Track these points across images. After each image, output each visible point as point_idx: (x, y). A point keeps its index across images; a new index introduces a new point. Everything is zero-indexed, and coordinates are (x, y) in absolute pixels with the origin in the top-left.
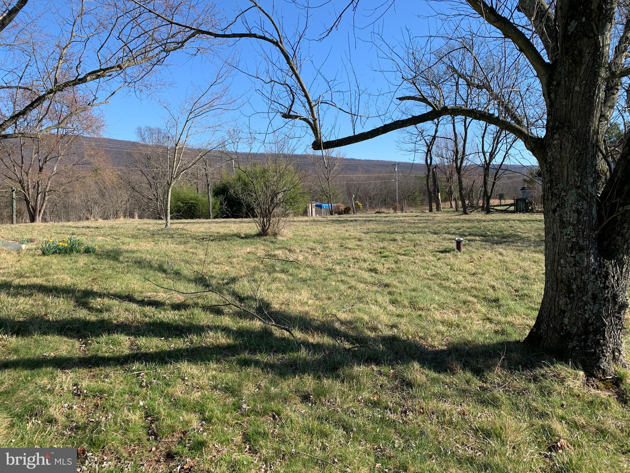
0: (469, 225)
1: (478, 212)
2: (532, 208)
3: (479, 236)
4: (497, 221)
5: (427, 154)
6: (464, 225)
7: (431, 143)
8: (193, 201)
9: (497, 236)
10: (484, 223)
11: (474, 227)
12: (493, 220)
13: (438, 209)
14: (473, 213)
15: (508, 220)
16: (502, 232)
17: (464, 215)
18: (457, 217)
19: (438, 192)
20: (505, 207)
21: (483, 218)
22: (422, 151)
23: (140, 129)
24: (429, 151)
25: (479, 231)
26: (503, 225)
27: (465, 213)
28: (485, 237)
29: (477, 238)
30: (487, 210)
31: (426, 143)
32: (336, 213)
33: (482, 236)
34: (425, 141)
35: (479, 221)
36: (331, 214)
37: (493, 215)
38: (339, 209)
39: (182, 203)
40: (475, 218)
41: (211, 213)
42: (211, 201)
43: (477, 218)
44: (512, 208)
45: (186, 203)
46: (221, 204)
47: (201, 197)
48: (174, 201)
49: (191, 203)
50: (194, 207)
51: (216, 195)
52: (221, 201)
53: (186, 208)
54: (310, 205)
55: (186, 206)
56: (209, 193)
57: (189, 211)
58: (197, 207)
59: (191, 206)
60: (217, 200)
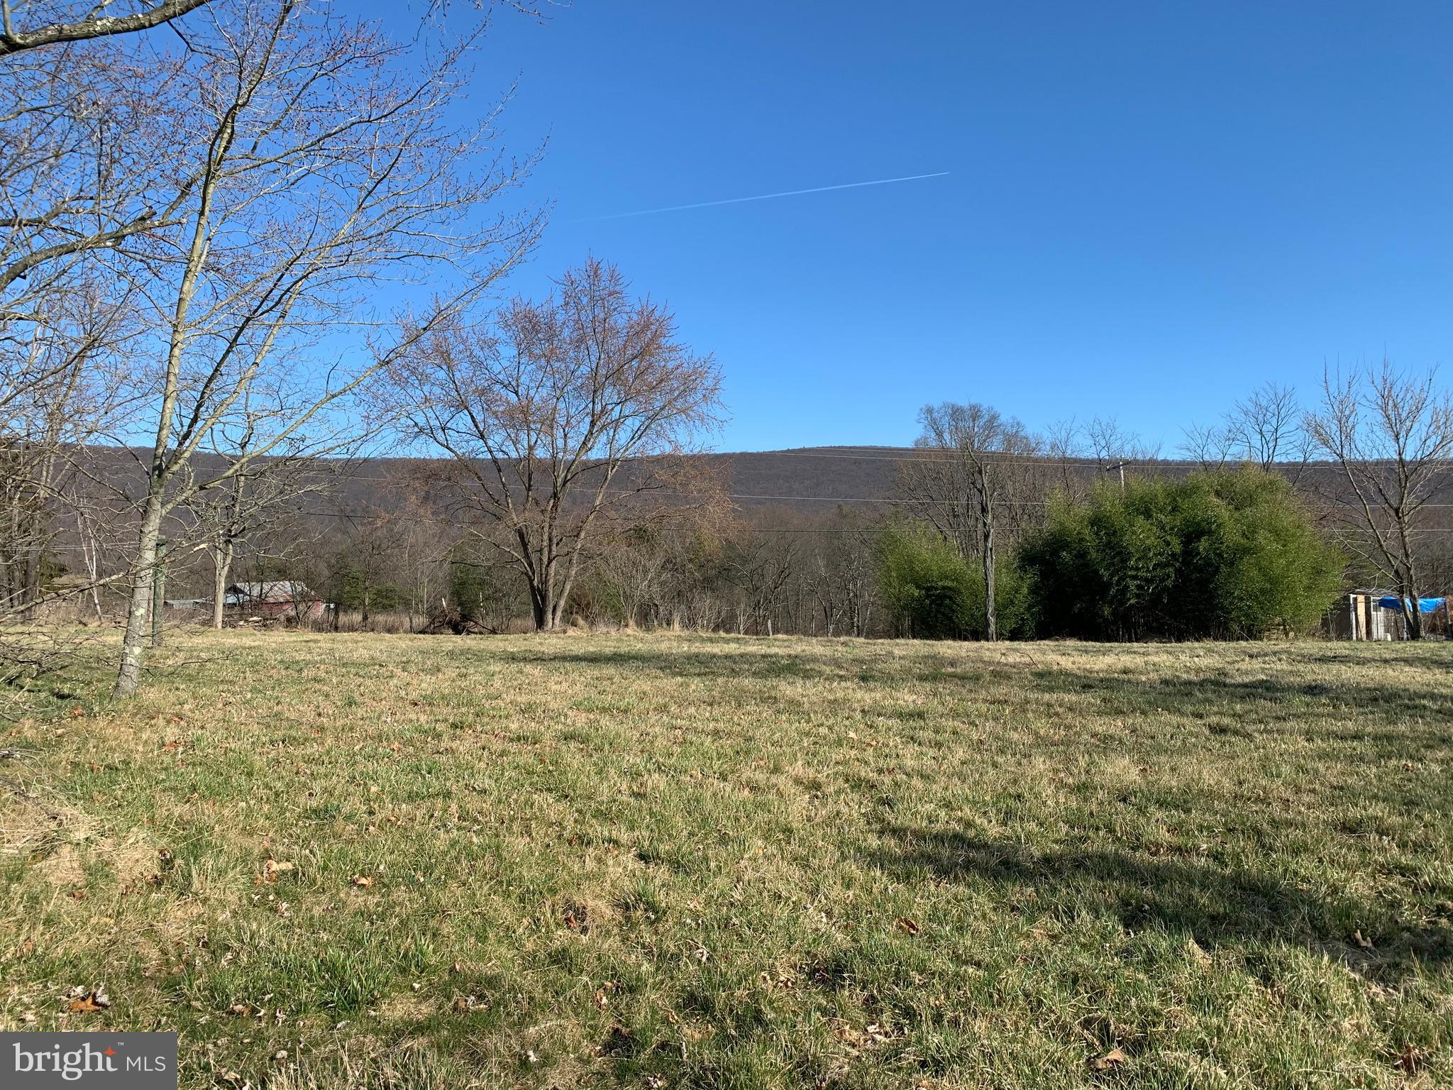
8: (949, 584)
36: (1412, 637)
39: (918, 587)
41: (992, 620)
42: (991, 583)
45: (928, 589)
46: (1034, 590)
47: (973, 572)
48: (895, 584)
49: (944, 588)
50: (951, 598)
51: (1022, 568)
52: (1036, 582)
53: (927, 602)
54: (1361, 598)
55: (928, 596)
56: (988, 560)
57: (938, 611)
58: (958, 600)
59: (944, 597)
60: (1022, 579)
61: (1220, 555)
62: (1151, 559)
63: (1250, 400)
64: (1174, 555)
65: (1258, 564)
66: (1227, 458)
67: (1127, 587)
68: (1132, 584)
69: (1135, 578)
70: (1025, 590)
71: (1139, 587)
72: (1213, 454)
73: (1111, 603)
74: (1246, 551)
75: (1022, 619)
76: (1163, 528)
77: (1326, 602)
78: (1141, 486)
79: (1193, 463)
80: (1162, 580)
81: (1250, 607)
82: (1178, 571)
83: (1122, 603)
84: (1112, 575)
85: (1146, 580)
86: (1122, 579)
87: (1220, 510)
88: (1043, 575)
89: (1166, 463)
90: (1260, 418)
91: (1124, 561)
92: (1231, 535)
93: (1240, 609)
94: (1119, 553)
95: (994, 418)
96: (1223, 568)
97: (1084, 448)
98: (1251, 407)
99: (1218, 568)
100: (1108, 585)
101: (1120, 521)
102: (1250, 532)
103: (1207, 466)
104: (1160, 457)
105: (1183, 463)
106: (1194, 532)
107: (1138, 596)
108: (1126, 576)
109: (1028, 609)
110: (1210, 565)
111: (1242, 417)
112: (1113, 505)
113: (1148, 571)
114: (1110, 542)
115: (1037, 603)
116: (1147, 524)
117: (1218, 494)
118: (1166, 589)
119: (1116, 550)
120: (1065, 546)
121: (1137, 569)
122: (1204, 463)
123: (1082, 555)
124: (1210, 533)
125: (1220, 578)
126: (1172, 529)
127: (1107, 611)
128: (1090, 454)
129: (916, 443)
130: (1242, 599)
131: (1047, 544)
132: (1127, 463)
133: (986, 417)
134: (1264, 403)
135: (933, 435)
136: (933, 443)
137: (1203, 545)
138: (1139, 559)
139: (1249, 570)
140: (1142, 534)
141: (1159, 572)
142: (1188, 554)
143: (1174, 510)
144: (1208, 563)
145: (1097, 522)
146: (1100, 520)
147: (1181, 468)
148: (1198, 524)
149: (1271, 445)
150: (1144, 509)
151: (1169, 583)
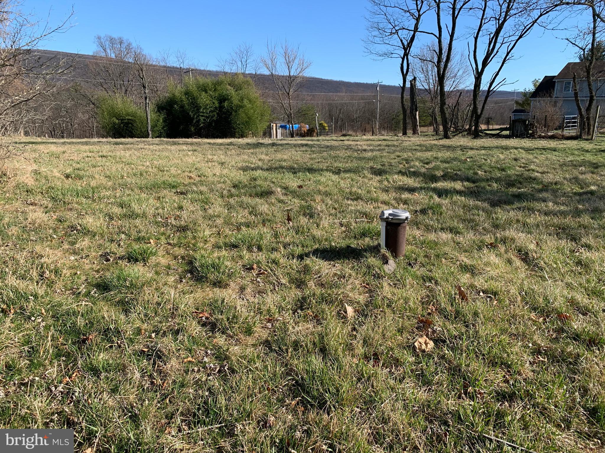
0: (448, 154)
1: (464, 136)
2: (533, 133)
3: (462, 180)
4: (490, 148)
5: (403, 59)
6: (440, 155)
7: (408, 44)
8: (130, 118)
9: (497, 180)
10: (471, 153)
11: (455, 159)
12: (485, 148)
13: (415, 132)
14: (456, 137)
15: (506, 148)
16: (503, 170)
17: (444, 140)
18: (436, 142)
19: (416, 111)
20: (498, 132)
21: (470, 144)
22: (397, 56)
23: (99, 38)
24: (406, 54)
25: (462, 166)
26: (502, 157)
27: (446, 137)
28: (474, 182)
29: (458, 185)
30: (476, 134)
31: (403, 44)
32: (297, 135)
33: (468, 179)
34: (401, 41)
35: (463, 148)
36: (292, 137)
37: (483, 140)
38: (301, 130)
39: (117, 119)
40: (459, 144)
41: (150, 132)
42: (149, 117)
43: (462, 143)
44: (508, 132)
45: (122, 120)
46: (164, 121)
47: (140, 113)
48: (107, 117)
49: (128, 119)
50: (132, 124)
51: (158, 111)
52: (165, 117)
53: (122, 125)
54: (274, 125)
55: (122, 123)
56: (147, 108)
57: (126, 129)
58: (135, 125)
59: (128, 123)
60: (159, 116)
61: (232, 108)
62: (208, 109)
63: (237, 48)
64: (216, 108)
65: (244, 112)
66: (232, 71)
67: (200, 120)
68: (202, 119)
69: (202, 116)
70: (161, 121)
71: (204, 120)
72: (227, 69)
73: (194, 126)
74: (241, 107)
75: (161, 132)
76: (212, 97)
77: (265, 125)
78: (202, 80)
79: (220, 72)
80: (212, 118)
81: (242, 128)
82: (218, 114)
83: (198, 126)
84: (194, 115)
85: (206, 117)
86: (198, 116)
87: (231, 91)
88: (168, 115)
89: (210, 71)
90: (241, 55)
91: (198, 110)
92: (235, 101)
93: (239, 128)
94: (196, 106)
95: (129, 45)
96: (233, 113)
97: (173, 62)
98: (238, 51)
99: (231, 113)
100: (193, 119)
101: (196, 94)
102: (242, 100)
103: (225, 73)
104: (208, 69)
105: (217, 72)
106: (222, 99)
107: (204, 123)
108: (199, 115)
109: (163, 128)
110: (229, 112)
111: (235, 55)
112: (193, 87)
113: (207, 113)
114: (192, 102)
115: (166, 126)
116: (206, 95)
117: (229, 85)
118: (214, 121)
119: (195, 105)
120: (176, 103)
121: (203, 113)
122: (224, 72)
123: (182, 107)
124: (228, 99)
125: (232, 117)
126: (215, 98)
127: (193, 129)
128: (176, 65)
129: (94, 53)
130: (239, 125)
131: (167, 102)
132: (192, 70)
133: (126, 44)
134: (242, 50)
135: (102, 50)
136: (103, 54)
137: (226, 104)
138: (204, 109)
139: (242, 115)
140: (204, 99)
141: (211, 114)
142: (221, 107)
143: (215, 90)
144: (228, 111)
145: (187, 93)
146: (188, 93)
147: (215, 74)
148: (224, 96)
149: (245, 66)
150: (204, 89)
151: (215, 118)
